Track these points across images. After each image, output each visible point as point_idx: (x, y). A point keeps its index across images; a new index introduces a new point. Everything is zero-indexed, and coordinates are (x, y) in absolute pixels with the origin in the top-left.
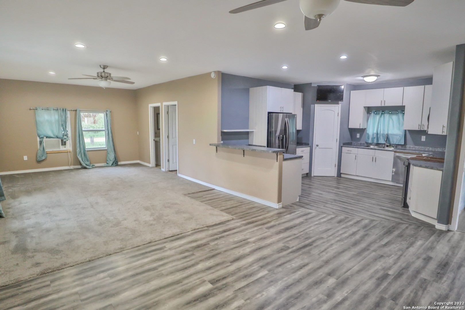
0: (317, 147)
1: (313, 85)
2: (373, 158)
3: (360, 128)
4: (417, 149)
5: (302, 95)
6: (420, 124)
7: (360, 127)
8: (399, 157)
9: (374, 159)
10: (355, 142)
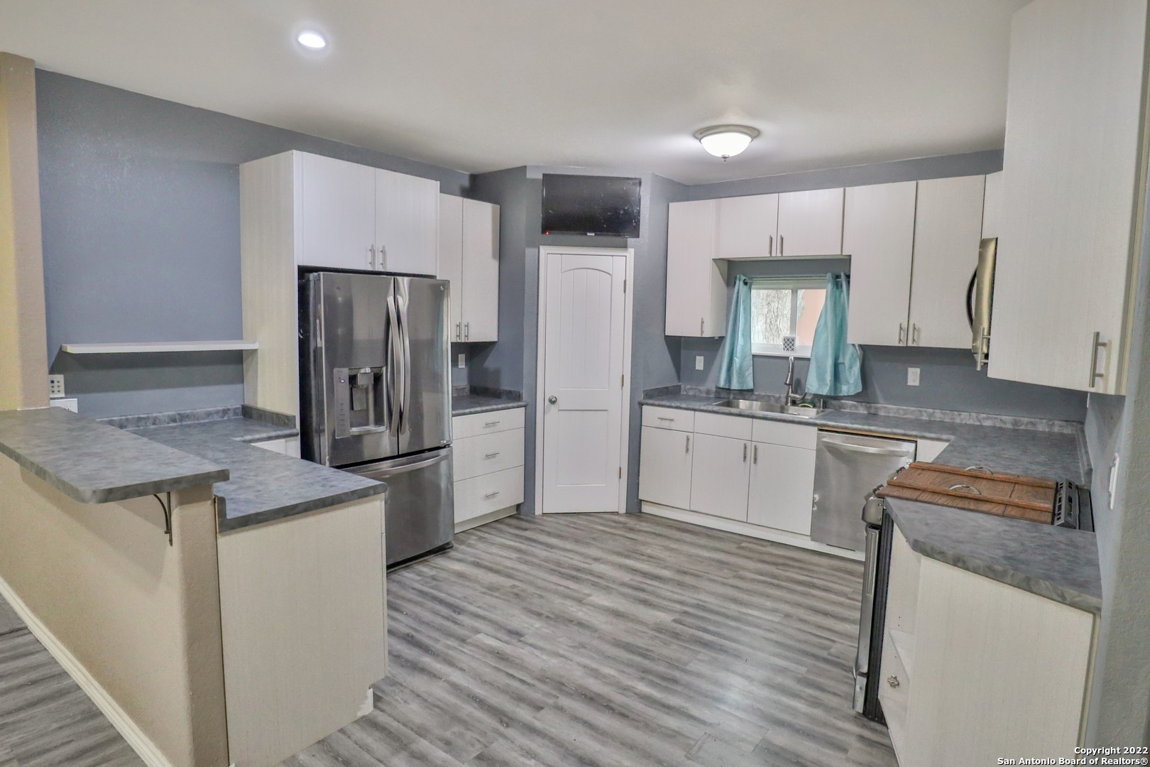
0: (553, 408)
1: (530, 175)
2: (745, 448)
3: (704, 336)
4: (891, 415)
5: (494, 212)
6: (905, 326)
7: (702, 332)
8: (833, 450)
9: (751, 454)
10: (689, 387)
